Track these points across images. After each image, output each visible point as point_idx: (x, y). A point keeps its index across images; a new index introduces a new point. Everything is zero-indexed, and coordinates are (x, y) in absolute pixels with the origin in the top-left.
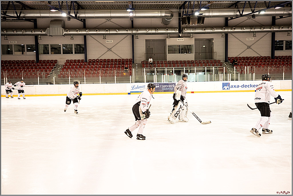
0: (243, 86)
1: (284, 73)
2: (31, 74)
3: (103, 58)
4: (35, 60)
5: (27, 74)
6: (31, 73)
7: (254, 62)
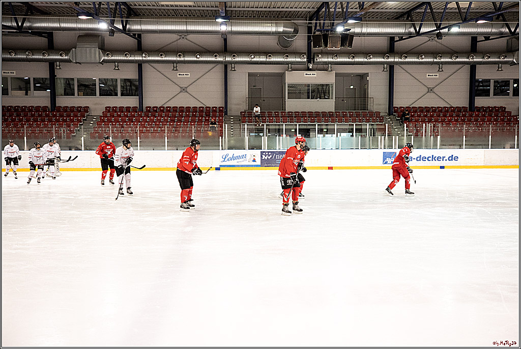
0: (418, 159)
1: (490, 136)
2: (41, 132)
3: (172, 104)
4: (49, 105)
5: (33, 132)
6: (41, 129)
7: (439, 116)
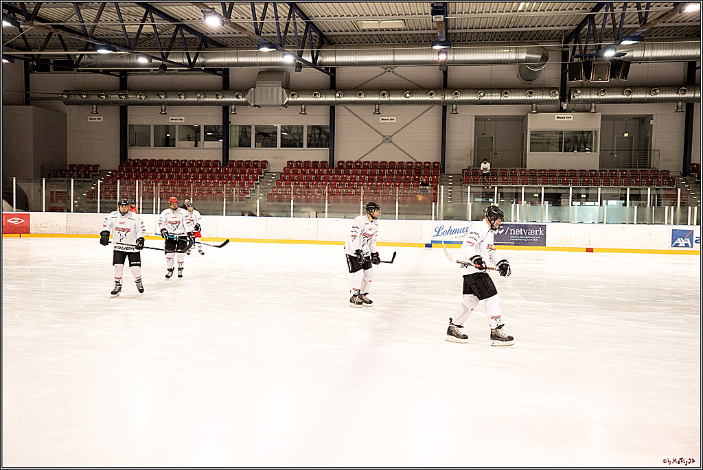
3: (371, 158)
4: (221, 159)
5: (201, 192)
